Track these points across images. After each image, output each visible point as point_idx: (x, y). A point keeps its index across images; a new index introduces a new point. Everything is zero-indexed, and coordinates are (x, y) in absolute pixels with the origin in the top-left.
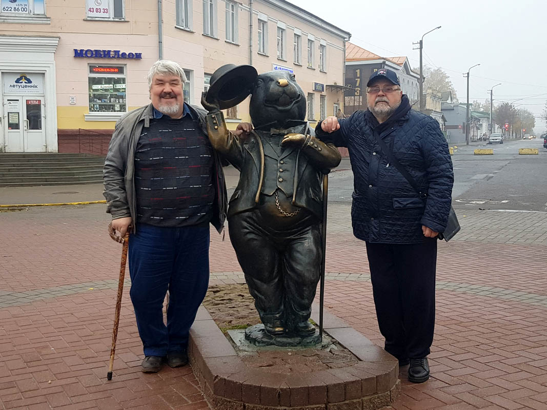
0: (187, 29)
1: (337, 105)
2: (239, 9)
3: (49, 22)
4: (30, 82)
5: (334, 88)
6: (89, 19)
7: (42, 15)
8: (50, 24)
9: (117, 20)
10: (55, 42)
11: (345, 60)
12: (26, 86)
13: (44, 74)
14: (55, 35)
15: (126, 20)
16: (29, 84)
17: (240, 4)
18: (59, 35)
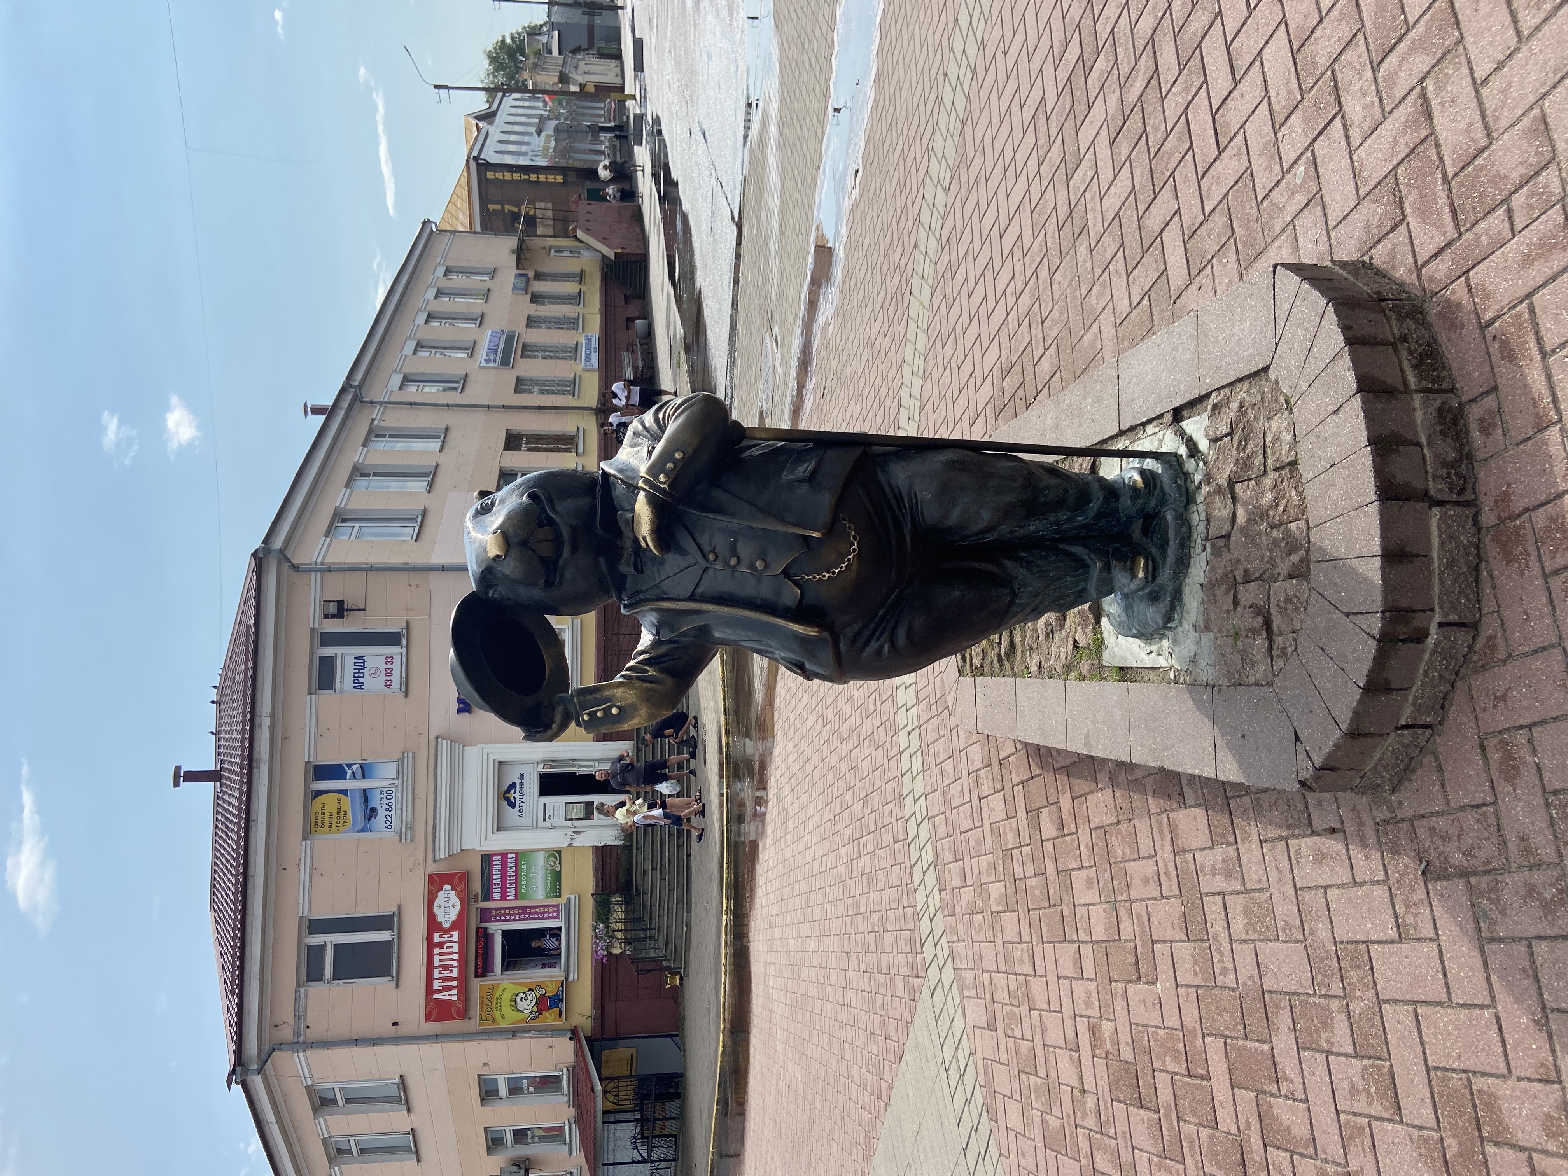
0: (419, 520)
1: (553, 251)
2: (383, 424)
3: (411, 755)
4: (514, 785)
5: (521, 254)
6: (403, 689)
7: (398, 765)
8: (414, 754)
9: (404, 642)
10: (444, 745)
11: (472, 232)
12: (521, 792)
13: (500, 763)
14: (433, 744)
15: (404, 625)
16: (518, 787)
17: (372, 423)
18: (432, 737)
